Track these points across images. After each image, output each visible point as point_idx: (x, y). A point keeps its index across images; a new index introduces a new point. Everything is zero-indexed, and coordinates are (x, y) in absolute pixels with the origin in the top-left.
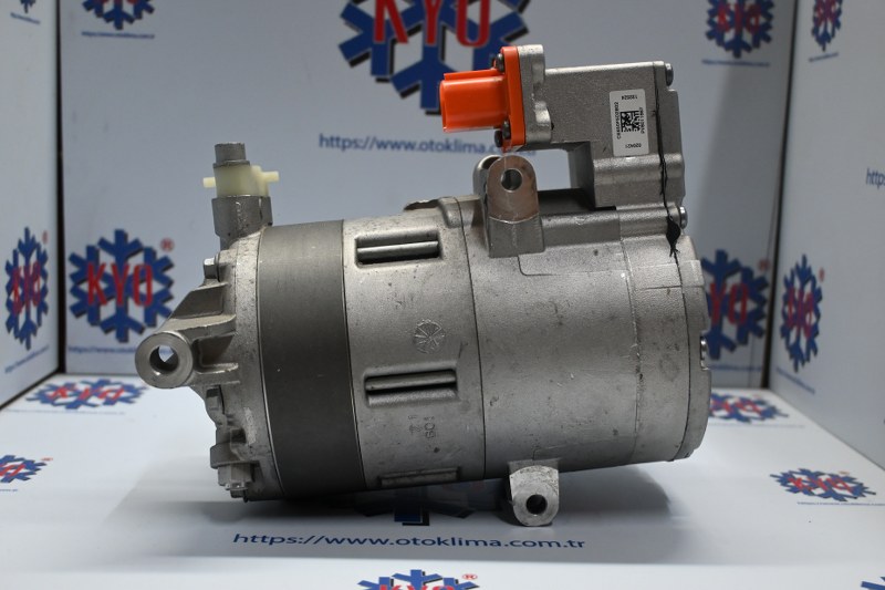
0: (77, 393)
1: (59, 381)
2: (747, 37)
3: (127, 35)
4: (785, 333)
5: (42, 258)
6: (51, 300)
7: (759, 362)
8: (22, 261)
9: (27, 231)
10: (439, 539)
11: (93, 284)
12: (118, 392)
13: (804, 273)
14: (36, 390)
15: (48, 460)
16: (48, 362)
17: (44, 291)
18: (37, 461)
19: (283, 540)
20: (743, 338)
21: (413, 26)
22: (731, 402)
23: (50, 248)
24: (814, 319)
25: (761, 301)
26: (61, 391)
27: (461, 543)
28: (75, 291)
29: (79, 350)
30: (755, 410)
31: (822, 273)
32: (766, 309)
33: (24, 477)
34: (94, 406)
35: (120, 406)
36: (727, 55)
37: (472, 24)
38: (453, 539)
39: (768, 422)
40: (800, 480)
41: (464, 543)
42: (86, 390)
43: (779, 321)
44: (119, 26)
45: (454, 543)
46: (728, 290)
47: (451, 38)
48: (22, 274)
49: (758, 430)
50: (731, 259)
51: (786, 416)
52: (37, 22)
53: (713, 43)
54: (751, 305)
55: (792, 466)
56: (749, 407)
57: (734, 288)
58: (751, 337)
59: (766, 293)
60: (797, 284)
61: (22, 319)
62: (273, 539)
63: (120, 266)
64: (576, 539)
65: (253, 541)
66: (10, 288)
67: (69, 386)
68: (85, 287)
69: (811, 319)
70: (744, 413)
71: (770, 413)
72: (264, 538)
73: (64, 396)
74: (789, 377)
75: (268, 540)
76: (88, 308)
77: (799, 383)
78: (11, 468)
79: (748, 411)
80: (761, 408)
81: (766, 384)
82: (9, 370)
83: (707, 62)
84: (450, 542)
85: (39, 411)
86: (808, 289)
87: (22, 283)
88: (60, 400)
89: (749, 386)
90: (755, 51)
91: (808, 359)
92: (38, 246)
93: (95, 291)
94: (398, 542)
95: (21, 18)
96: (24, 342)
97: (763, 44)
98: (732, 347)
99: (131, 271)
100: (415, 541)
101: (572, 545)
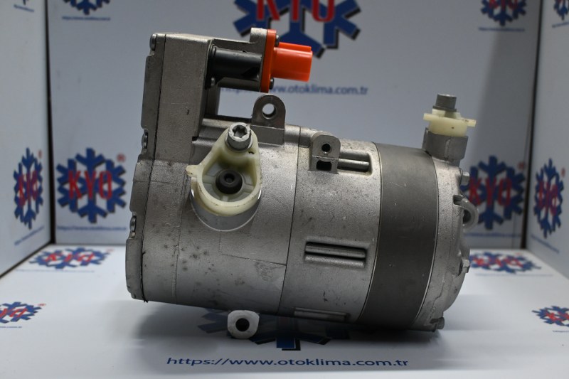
0: (63, 257)
1: (51, 249)
2: (509, 11)
3: (92, 19)
4: (537, 211)
5: (39, 168)
6: (45, 195)
7: (519, 230)
8: (24, 170)
9: (28, 151)
10: (307, 360)
11: (73, 185)
12: (90, 256)
13: (550, 171)
14: (36, 256)
15: (43, 305)
16: (44, 236)
17: (40, 190)
18: (36, 306)
19: (201, 362)
20: (508, 215)
21: (283, 9)
22: (501, 258)
23: (43, 161)
24: (558, 203)
25: (520, 190)
26: (52, 256)
27: (322, 364)
28: (61, 190)
29: (64, 228)
30: (518, 264)
31: (563, 171)
32: (524, 195)
33: (26, 318)
34: (74, 266)
35: (91, 266)
36: (496, 24)
37: (322, 6)
38: (317, 360)
39: (527, 272)
40: (553, 314)
41: (325, 363)
42: (69, 256)
43: (533, 204)
44: (87, 12)
45: (318, 364)
46: (498, 183)
47: (309, 16)
48: (25, 179)
49: (521, 278)
50: (499, 161)
51: (539, 268)
52: (32, 11)
53: (486, 16)
54: (513, 193)
55: (548, 305)
56: (514, 262)
57: (502, 182)
58: (514, 214)
59: (524, 185)
60: (546, 178)
61: (25, 209)
62: (194, 361)
63: (90, 172)
64: (402, 360)
65: (180, 363)
66: (17, 189)
67: (58, 253)
68: (67, 186)
69: (556, 202)
70: (510, 266)
71: (528, 266)
72: (188, 360)
73: (54, 259)
74: (540, 241)
75: (190, 362)
76: (70, 201)
77: (547, 245)
78: (18, 311)
79: (513, 265)
80: (522, 262)
81: (524, 246)
82: (17, 243)
83: (482, 29)
84: (315, 362)
85: (37, 271)
86: (553, 181)
87: (25, 185)
88: (52, 263)
89: (512, 247)
90: (515, 22)
91: (554, 230)
92: (35, 160)
93: (74, 189)
94: (279, 363)
95: (21, 8)
96: (28, 225)
97: (520, 16)
98: (500, 221)
99: (97, 176)
100: (291, 361)
101: (399, 364)
